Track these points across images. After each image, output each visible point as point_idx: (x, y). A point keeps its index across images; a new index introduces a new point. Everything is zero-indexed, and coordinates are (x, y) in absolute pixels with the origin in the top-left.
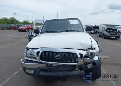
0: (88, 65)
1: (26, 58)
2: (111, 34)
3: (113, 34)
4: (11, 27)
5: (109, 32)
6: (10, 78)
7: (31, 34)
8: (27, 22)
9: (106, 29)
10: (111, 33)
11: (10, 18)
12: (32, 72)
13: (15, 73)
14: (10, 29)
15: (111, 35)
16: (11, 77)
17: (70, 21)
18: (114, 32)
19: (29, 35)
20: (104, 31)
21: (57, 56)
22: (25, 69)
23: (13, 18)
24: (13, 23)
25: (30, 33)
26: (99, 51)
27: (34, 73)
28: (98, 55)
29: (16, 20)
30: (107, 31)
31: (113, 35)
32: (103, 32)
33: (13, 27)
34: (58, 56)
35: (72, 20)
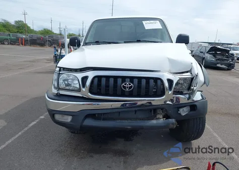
0: (181, 110)
1: (55, 91)
2: (219, 59)
3: (221, 59)
4: (18, 39)
5: (214, 55)
6: (20, 133)
7: (61, 52)
8: (49, 31)
9: (208, 49)
10: (219, 57)
11: (16, 22)
12: (69, 119)
13: (31, 125)
14: (15, 44)
15: (219, 61)
16: (23, 131)
17: (144, 22)
18: (223, 55)
19: (55, 55)
20: (204, 54)
21: (125, 84)
22: (52, 113)
23: (20, 21)
24: (21, 33)
25: (57, 51)
26: (205, 83)
27: (71, 121)
28: (202, 91)
29: (28, 27)
30: (210, 54)
31: (222, 62)
32: (201, 55)
33: (22, 39)
34: (128, 84)
35: (148, 22)
